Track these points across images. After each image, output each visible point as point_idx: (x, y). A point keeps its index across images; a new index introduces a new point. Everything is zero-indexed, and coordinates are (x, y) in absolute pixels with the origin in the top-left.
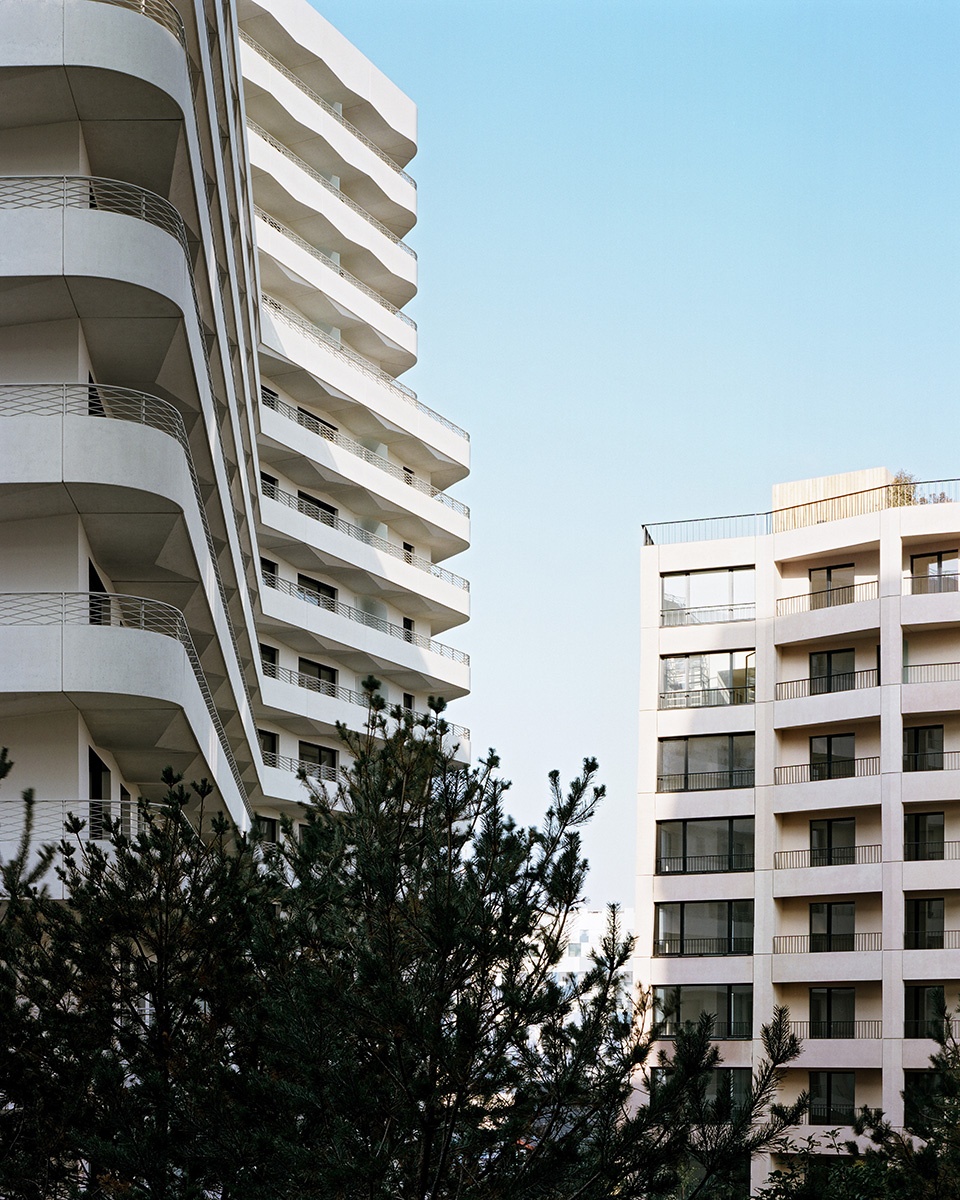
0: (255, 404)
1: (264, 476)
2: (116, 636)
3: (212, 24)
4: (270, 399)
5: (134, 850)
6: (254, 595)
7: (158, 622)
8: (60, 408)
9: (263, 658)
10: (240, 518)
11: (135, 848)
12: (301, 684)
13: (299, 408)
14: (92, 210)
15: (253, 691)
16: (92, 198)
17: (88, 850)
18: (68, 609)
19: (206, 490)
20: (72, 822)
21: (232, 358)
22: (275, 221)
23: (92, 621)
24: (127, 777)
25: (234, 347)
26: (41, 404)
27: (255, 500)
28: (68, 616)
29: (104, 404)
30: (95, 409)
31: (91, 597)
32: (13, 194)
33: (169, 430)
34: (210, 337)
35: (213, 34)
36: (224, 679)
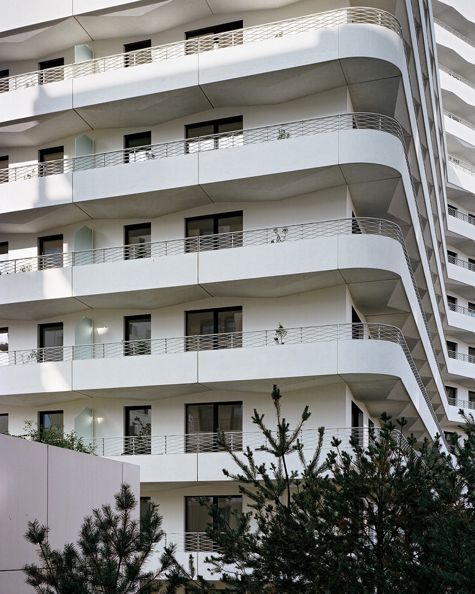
0: (444, 215)
1: (449, 253)
2: (366, 343)
3: (418, 21)
4: (453, 210)
5: (366, 454)
6: (443, 316)
7: (388, 335)
8: (337, 232)
9: (448, 349)
10: (435, 277)
11: (366, 453)
12: (470, 361)
13: (469, 215)
14: (354, 130)
15: (442, 366)
16: (354, 123)
17: (343, 455)
18: (341, 332)
19: (415, 265)
20: (335, 441)
21: (430, 194)
22: (456, 116)
23: (354, 338)
24: (372, 415)
25: (431, 187)
26: (327, 231)
27: (444, 266)
28: (341, 336)
29: (360, 227)
30: (356, 230)
31: (353, 326)
32: (313, 127)
33: (393, 236)
34: (417, 185)
35: (419, 27)
36: (425, 361)
